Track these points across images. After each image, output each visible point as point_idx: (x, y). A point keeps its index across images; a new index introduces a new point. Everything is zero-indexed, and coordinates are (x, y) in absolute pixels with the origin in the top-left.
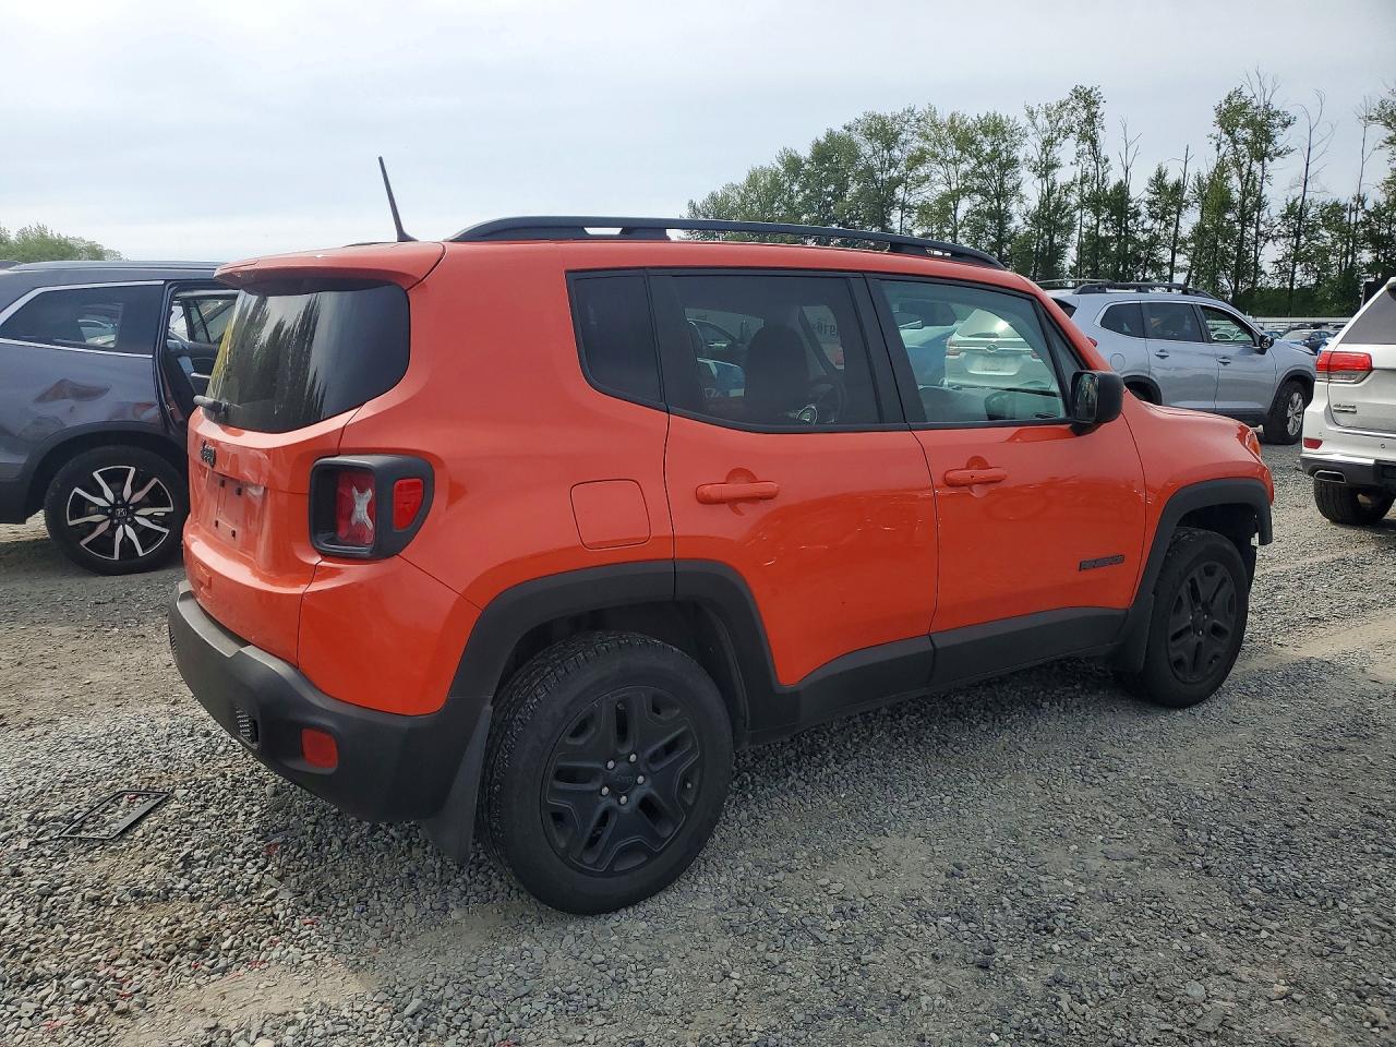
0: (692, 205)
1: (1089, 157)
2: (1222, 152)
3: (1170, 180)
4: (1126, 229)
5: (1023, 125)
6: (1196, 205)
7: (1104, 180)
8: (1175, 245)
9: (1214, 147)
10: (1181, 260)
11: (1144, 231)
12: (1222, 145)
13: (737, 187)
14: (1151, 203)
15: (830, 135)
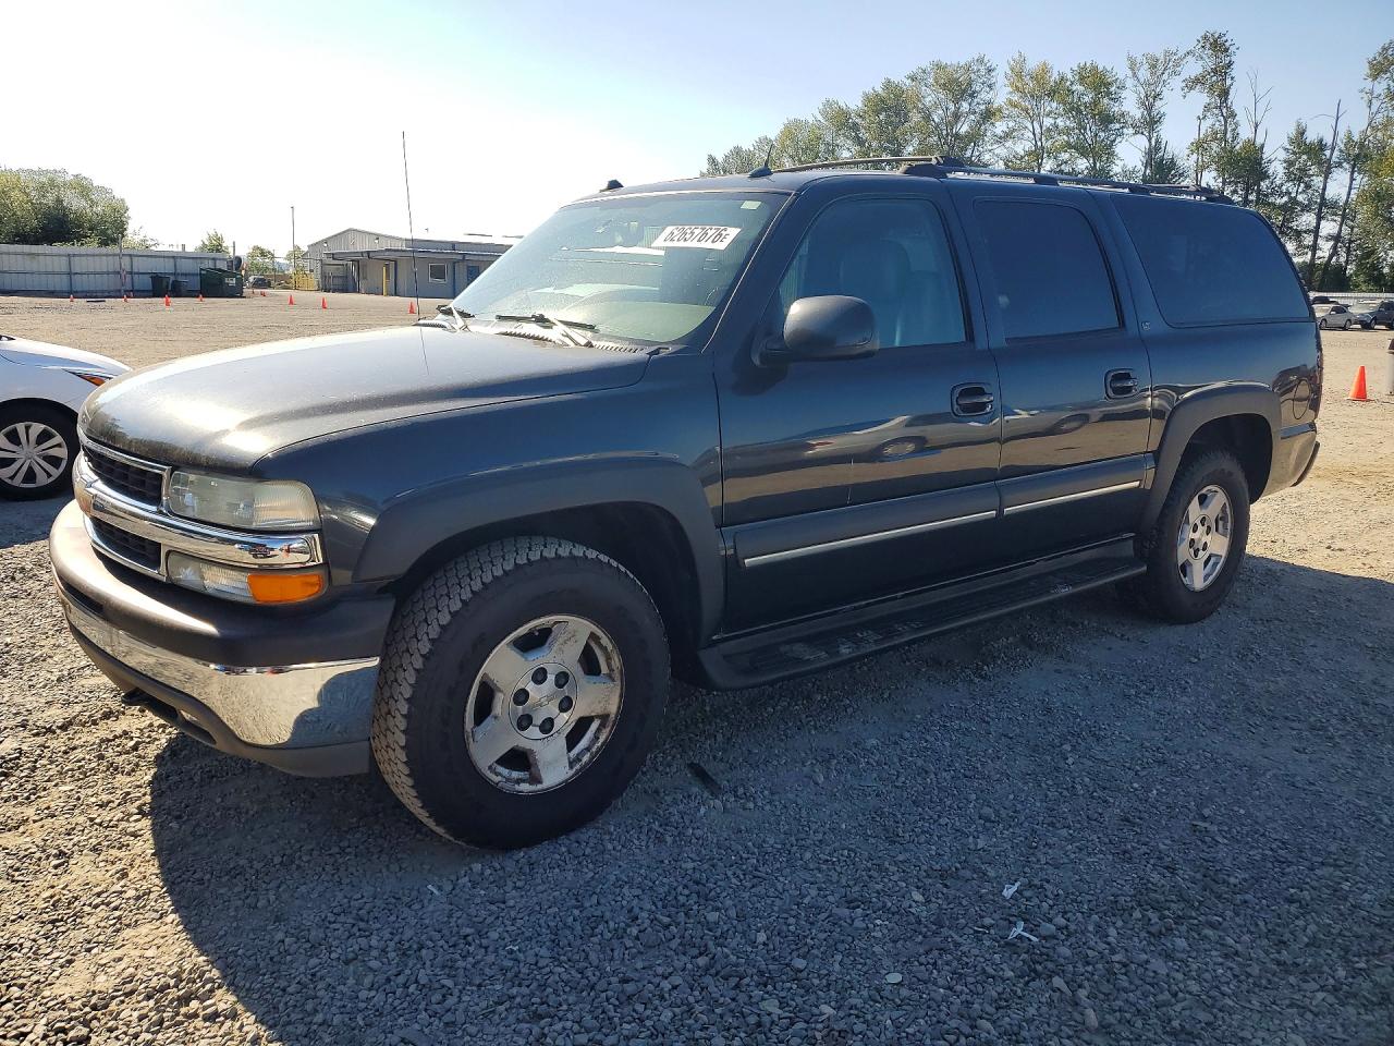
0: (712, 160)
1: (1217, 111)
2: (1374, 109)
3: (1311, 137)
4: (1259, 192)
5: (1122, 77)
6: (1344, 164)
7: (1234, 138)
8: (1320, 210)
9: (1364, 104)
10: (1329, 227)
11: (1281, 195)
12: (1374, 101)
13: (771, 141)
14: (1290, 163)
15: (888, 85)
